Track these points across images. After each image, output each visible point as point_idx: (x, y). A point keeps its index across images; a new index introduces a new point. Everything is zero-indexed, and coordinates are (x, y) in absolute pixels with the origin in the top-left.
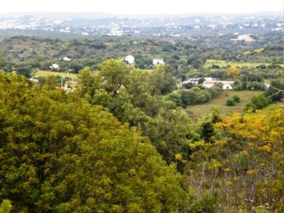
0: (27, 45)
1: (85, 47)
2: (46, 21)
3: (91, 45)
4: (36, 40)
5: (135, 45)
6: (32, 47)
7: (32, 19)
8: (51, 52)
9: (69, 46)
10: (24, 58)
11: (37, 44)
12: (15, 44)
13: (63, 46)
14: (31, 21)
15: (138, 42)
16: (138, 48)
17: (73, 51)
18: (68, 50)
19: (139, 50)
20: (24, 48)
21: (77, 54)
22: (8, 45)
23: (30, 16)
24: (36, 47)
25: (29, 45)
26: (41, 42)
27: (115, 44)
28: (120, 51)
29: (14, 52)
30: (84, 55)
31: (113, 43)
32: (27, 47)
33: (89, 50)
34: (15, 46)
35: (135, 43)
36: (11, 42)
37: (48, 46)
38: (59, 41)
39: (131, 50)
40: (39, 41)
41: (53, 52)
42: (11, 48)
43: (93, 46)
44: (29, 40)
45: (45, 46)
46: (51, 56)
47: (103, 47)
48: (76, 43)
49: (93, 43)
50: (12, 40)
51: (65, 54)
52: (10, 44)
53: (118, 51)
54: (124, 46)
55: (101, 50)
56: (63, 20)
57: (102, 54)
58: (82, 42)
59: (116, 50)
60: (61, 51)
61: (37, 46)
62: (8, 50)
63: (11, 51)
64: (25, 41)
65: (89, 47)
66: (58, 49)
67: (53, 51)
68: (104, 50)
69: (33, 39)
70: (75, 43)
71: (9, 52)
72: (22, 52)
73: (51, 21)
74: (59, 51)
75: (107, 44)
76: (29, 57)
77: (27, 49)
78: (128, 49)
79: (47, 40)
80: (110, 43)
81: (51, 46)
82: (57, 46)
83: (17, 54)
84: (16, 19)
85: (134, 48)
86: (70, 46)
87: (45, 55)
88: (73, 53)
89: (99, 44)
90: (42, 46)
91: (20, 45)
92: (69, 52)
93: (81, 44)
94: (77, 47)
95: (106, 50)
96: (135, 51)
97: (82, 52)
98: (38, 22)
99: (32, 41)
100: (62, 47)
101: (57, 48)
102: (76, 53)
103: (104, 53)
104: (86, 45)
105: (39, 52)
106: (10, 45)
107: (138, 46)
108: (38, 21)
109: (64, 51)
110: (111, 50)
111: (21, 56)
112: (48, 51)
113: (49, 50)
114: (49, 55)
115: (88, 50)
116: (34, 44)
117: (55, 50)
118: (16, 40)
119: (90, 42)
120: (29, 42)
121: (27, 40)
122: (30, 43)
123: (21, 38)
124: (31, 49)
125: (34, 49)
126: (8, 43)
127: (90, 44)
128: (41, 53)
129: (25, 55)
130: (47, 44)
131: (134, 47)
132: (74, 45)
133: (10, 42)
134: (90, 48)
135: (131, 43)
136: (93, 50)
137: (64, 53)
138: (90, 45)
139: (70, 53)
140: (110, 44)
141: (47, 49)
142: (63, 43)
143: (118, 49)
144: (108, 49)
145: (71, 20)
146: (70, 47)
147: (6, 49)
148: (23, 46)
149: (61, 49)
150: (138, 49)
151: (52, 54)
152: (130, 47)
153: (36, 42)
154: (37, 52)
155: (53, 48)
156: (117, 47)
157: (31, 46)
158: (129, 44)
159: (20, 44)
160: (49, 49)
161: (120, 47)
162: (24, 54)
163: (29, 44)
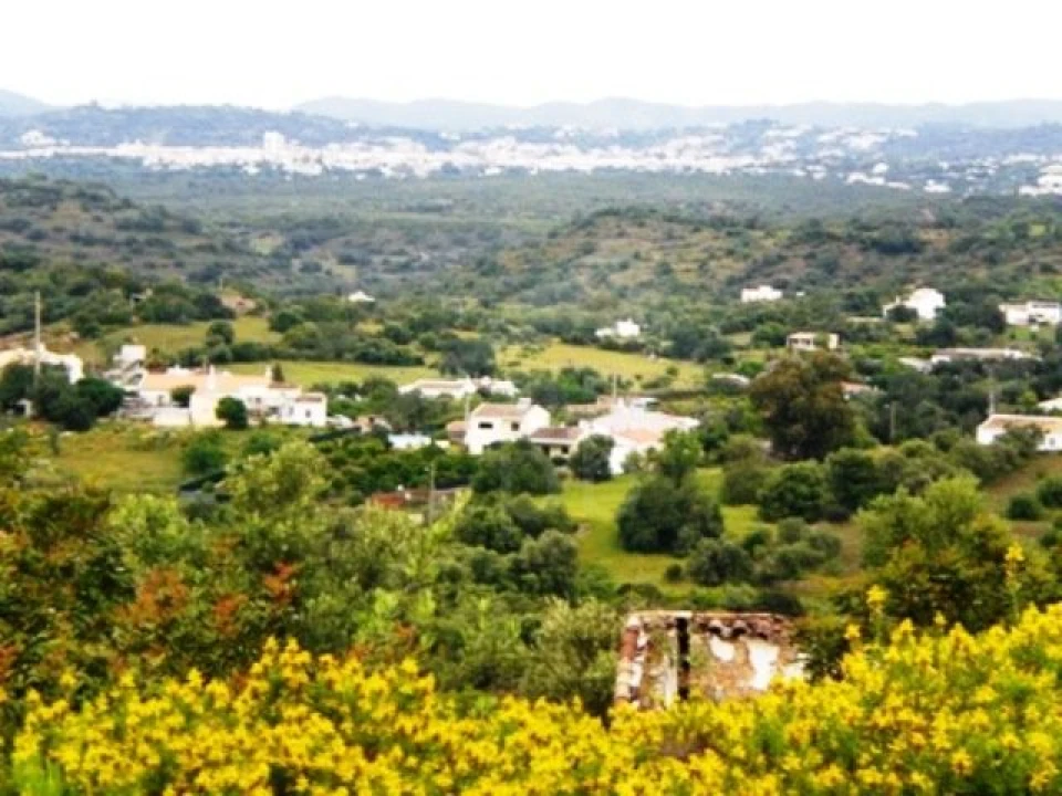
0: (646, 239)
1: (846, 247)
2: (824, 138)
3: (868, 242)
4: (682, 222)
5: (1035, 240)
6: (662, 248)
7: (771, 133)
8: (722, 267)
9: (786, 242)
10: (626, 288)
11: (682, 238)
12: (608, 237)
13: (769, 243)
14: (769, 142)
15: (1048, 230)
16: (1045, 251)
17: (800, 263)
18: (782, 258)
19: (1048, 259)
20: (632, 250)
21: (808, 274)
22: (580, 239)
23: (766, 123)
24: (673, 247)
25: (655, 241)
26: (697, 230)
27: (957, 235)
28: (975, 262)
29: (595, 267)
30: (836, 277)
31: (954, 231)
32: (645, 247)
33: (859, 258)
34: (606, 244)
35: (1037, 230)
36: (594, 230)
37: (717, 244)
38: (758, 224)
39: (1018, 258)
40: (691, 227)
41: (730, 267)
42: (589, 250)
43: (876, 244)
44: (655, 223)
45: (706, 245)
46: (719, 282)
47: (911, 247)
48: (814, 234)
49: (875, 234)
50: (599, 221)
51: (769, 275)
52: (589, 234)
53: (966, 264)
54: (992, 243)
55: (902, 260)
56: (883, 134)
57: (901, 274)
58: (838, 231)
59: (959, 258)
60: (755, 261)
61: (681, 243)
62: (578, 257)
63: (589, 260)
64: (641, 225)
65: (860, 246)
66: (746, 257)
67: (727, 261)
68: (912, 260)
69: (670, 220)
70: (808, 234)
71: (582, 266)
72: (624, 266)
73: (840, 138)
74: (750, 261)
75: (932, 235)
76: (645, 285)
77: (643, 255)
78: (1004, 254)
79: (719, 223)
80: (942, 231)
81: (730, 243)
82: (746, 245)
83: (606, 272)
84: (716, 132)
85: (1028, 251)
86: (792, 243)
87: (700, 276)
88: (798, 268)
89: (896, 236)
90: (696, 245)
91: (623, 241)
92: (782, 266)
93: (832, 237)
94: (815, 247)
95: (920, 257)
96: (1033, 263)
97: (831, 268)
98: (791, 144)
99: (667, 226)
100: (762, 248)
101: (746, 251)
102: (808, 270)
103: (913, 270)
104: (850, 239)
105: (683, 266)
106: (587, 239)
107: (1045, 246)
108: (795, 139)
109: (768, 262)
110: (939, 259)
111: (618, 279)
112: (713, 264)
113: (719, 259)
114: (713, 277)
115: (854, 259)
116: (670, 237)
117: (736, 261)
118: (612, 221)
119: (867, 228)
120: (655, 230)
121: (648, 221)
122: (659, 234)
123: (631, 214)
124: (657, 256)
125: (668, 254)
126: (582, 233)
127: (865, 235)
128: (688, 271)
129: (634, 277)
130: (716, 238)
131: (1030, 246)
132: (806, 242)
133: (589, 229)
134: (864, 250)
135: (1021, 232)
136: (873, 257)
137: (767, 270)
138: (863, 242)
139: (789, 271)
140: (940, 235)
141: (712, 257)
142: (769, 235)
143: (967, 257)
144: (929, 253)
145: (912, 133)
146: (788, 247)
147: (571, 255)
148: (631, 245)
149: (758, 255)
150: (1045, 255)
151: (723, 275)
152: (1013, 248)
153: (678, 229)
154: (674, 266)
155: (730, 253)
156: (963, 247)
157: (658, 245)
158: (1011, 235)
159: (621, 235)
160: (719, 253)
161: (975, 246)
162: (630, 272)
163: (653, 235)
